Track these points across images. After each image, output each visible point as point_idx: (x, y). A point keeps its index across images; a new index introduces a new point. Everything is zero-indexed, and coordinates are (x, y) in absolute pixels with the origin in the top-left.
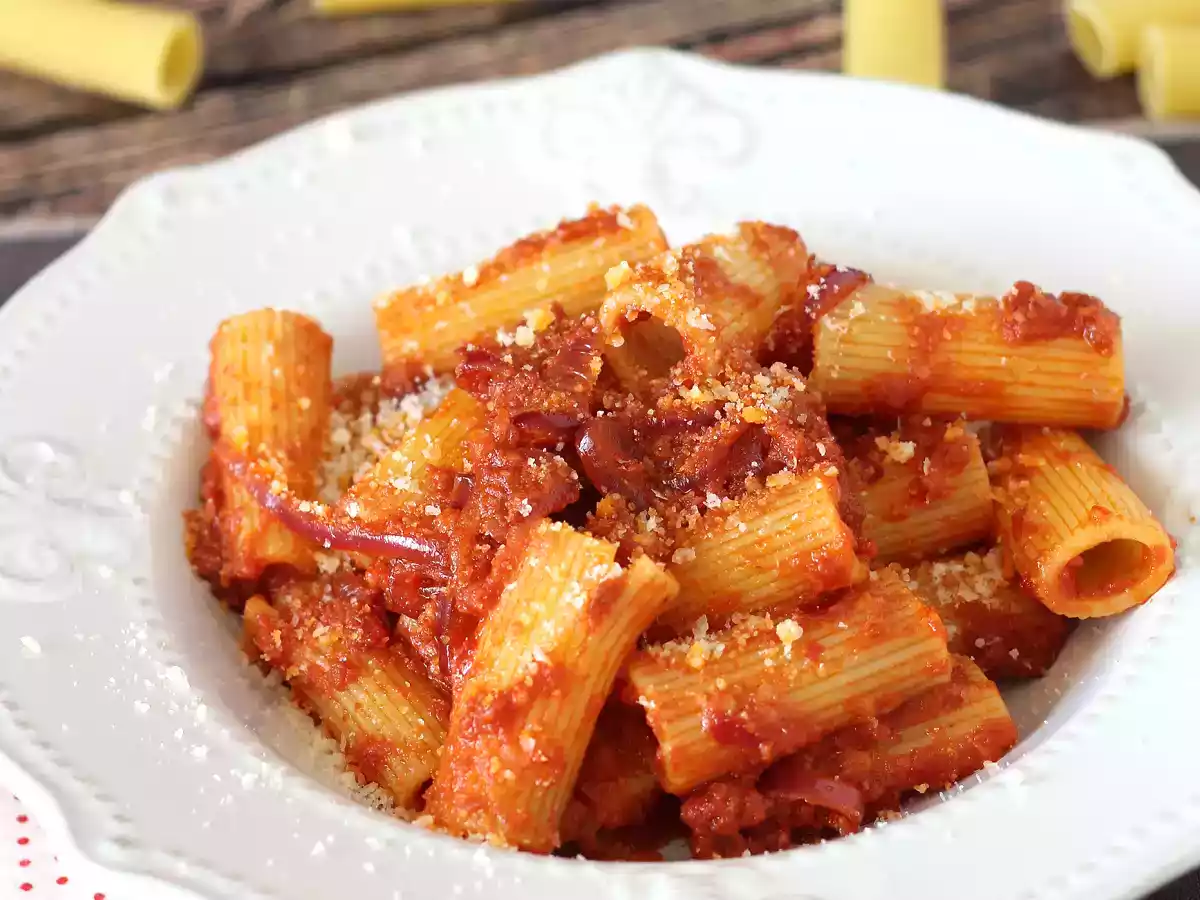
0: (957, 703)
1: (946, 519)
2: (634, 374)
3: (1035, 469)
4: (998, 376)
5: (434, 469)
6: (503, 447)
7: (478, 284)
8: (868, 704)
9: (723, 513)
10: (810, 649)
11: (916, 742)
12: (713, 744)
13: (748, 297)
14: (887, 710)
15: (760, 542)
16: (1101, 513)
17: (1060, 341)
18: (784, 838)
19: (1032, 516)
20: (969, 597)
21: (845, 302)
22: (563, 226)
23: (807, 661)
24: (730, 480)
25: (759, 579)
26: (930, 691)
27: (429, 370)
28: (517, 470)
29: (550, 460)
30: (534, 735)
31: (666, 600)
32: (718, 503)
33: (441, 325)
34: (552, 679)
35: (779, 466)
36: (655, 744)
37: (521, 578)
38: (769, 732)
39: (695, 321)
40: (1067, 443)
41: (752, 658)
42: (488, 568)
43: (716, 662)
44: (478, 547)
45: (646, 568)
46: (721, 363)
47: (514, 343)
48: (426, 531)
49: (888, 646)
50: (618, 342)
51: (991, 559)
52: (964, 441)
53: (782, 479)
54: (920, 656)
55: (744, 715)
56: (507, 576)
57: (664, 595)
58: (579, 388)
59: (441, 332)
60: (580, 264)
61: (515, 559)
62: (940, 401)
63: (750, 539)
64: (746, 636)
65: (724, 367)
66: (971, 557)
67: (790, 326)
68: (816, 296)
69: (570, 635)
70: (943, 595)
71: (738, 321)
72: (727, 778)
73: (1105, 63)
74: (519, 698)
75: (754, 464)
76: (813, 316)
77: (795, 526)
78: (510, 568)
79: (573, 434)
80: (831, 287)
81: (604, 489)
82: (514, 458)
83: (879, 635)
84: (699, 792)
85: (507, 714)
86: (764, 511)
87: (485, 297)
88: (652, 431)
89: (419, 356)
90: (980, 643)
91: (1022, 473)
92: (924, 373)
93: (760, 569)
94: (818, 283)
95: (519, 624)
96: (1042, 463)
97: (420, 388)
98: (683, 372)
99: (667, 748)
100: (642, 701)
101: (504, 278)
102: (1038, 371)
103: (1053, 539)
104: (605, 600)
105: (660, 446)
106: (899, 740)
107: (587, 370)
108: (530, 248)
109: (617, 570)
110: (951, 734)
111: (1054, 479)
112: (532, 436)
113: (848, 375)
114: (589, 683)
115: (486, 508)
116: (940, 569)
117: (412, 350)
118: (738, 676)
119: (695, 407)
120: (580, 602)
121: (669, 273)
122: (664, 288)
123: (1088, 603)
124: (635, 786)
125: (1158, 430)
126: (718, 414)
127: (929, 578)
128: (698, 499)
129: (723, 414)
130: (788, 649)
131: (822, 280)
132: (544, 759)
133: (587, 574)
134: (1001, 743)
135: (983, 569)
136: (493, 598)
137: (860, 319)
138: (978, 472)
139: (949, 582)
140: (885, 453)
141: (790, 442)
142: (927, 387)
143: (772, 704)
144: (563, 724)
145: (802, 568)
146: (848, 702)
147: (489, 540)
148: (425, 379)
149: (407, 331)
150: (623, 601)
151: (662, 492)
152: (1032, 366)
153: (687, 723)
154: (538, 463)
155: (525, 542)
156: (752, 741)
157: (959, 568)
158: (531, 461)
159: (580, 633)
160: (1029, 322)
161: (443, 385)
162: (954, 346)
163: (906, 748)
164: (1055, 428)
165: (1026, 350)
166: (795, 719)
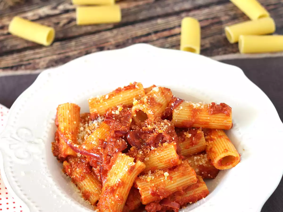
0: (198, 187)
1: (197, 149)
2: (138, 121)
3: (214, 139)
4: (208, 121)
5: (100, 140)
6: (113, 137)
7: (108, 98)
8: (181, 188)
9: (154, 151)
10: (170, 178)
11: (190, 194)
12: (151, 196)
13: (160, 105)
14: (184, 189)
15: (161, 157)
16: (226, 150)
17: (220, 114)
19: (213, 149)
20: (201, 164)
21: (179, 106)
22: (125, 87)
23: (169, 180)
24: (156, 144)
25: (161, 164)
26: (193, 184)
27: (99, 115)
28: (115, 142)
29: (122, 140)
30: (118, 195)
31: (143, 169)
32: (153, 149)
33: (101, 106)
34: (121, 184)
35: (165, 141)
36: (141, 196)
37: (116, 164)
38: (162, 194)
39: (150, 112)
40: (221, 133)
41: (159, 179)
42: (110, 161)
43: (152, 180)
44: (108, 157)
45: (139, 163)
46: (155, 120)
47: (115, 114)
48: (98, 153)
49: (185, 177)
50: (135, 115)
51: (205, 155)
52: (201, 134)
53: (165, 144)
54: (191, 179)
55: (157, 191)
56: (113, 164)
57: (143, 168)
58: (127, 125)
59: (101, 108)
60: (128, 95)
61: (115, 160)
62: (196, 125)
63: (159, 157)
64: (158, 175)
65: (155, 121)
66: (202, 155)
67: (168, 111)
68: (173, 106)
69: (125, 175)
70: (196, 163)
71: (158, 110)
72: (154, 202)
73: (232, 40)
74: (115, 188)
75: (161, 141)
76: (173, 109)
77: (168, 154)
78: (114, 162)
79: (126, 134)
80: (176, 104)
81: (132, 145)
82: (115, 140)
83: (183, 175)
84: (149, 204)
85: (113, 191)
86: (162, 151)
87: (110, 101)
88: (141, 134)
89: (97, 112)
90: (203, 173)
91: (212, 140)
92: (193, 121)
93: (161, 162)
94: (174, 103)
95: (115, 173)
96: (216, 138)
97: (97, 119)
98: (147, 122)
99: (143, 197)
100: (138, 188)
101: (113, 97)
102: (215, 120)
103: (217, 155)
104: (132, 169)
105: (143, 137)
106: (187, 194)
107: (129, 121)
108: (119, 91)
109: (134, 164)
110: (196, 193)
111: (218, 141)
112: (118, 135)
113: (179, 121)
114: (128, 185)
115: (109, 149)
116: (195, 158)
117: (96, 112)
118: (156, 183)
119: (149, 129)
120: (127, 170)
121: (145, 102)
122: (144, 105)
123: (223, 167)
124: (137, 202)
125: (238, 130)
126: (154, 131)
127: (193, 159)
128: (150, 147)
129: (155, 131)
130: (166, 178)
131: (174, 102)
132: (119, 200)
133: (128, 164)
134: (206, 194)
135: (204, 158)
136: (110, 167)
137: (181, 110)
138: (203, 139)
139: (197, 161)
140: (186, 136)
141: (167, 137)
142: (194, 123)
143: (163, 188)
144: (123, 192)
145: (169, 162)
146: (177, 188)
147: (110, 156)
148: (98, 117)
149: (95, 107)
150: (135, 170)
151: (143, 146)
152: (214, 119)
153: (147, 192)
154: (119, 141)
155: (117, 157)
156: (159, 196)
157: (199, 158)
158: (118, 141)
159: (127, 175)
160: (214, 111)
161: (101, 118)
162: (200, 115)
163: (188, 195)
164: (218, 129)
165: (213, 116)
166: (167, 191)
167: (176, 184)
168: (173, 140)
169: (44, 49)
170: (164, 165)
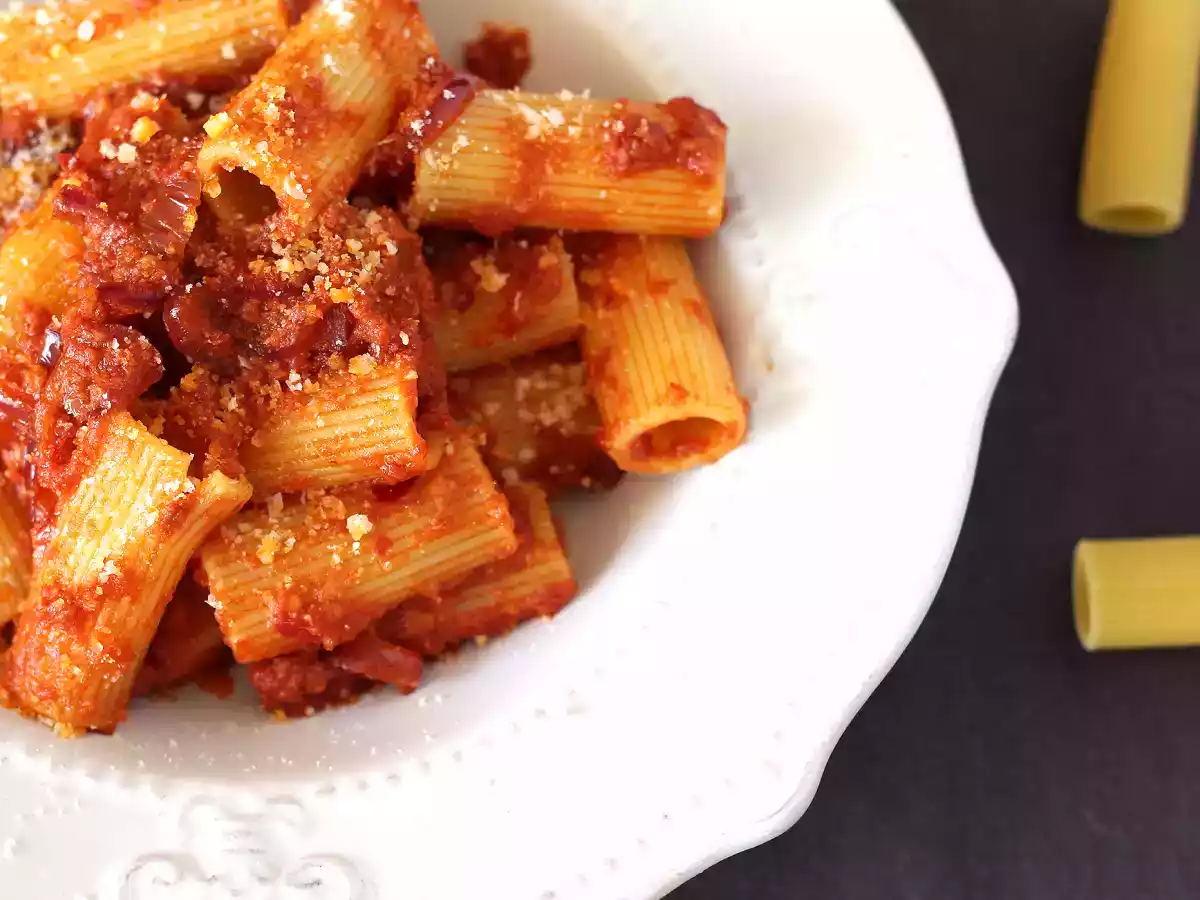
0: (520, 566)
2: (231, 218)
3: (626, 299)
4: (599, 208)
6: (88, 322)
7: (94, 37)
8: (433, 588)
9: (304, 397)
10: (380, 543)
12: (278, 636)
13: (350, 119)
14: (449, 587)
15: (336, 440)
16: (679, 392)
17: (664, 173)
18: (344, 693)
19: (613, 366)
20: (547, 419)
21: (450, 130)
23: (373, 557)
24: (315, 353)
25: (332, 469)
27: (42, 122)
28: (100, 352)
29: (134, 340)
30: (102, 638)
32: (299, 387)
33: (55, 78)
34: (122, 585)
35: (364, 348)
37: (98, 477)
39: (288, 189)
40: (663, 264)
41: (318, 551)
42: (70, 445)
43: (285, 556)
44: (60, 423)
45: (218, 485)
46: (316, 221)
47: (116, 158)
48: (13, 386)
49: (453, 538)
50: (215, 191)
51: (576, 371)
52: (556, 271)
53: (362, 364)
54: (484, 545)
55: (307, 617)
56: (83, 470)
58: (171, 250)
59: (54, 86)
60: (194, 27)
61: (94, 454)
63: (325, 435)
64: (318, 527)
65: (319, 225)
66: (556, 368)
67: (393, 159)
68: (419, 133)
69: (142, 543)
70: (524, 415)
71: (336, 158)
72: (289, 655)
74: (90, 606)
75: (339, 342)
76: (416, 151)
77: (370, 431)
78: (88, 463)
79: (161, 303)
80: (435, 123)
81: (190, 359)
82: (98, 336)
85: (78, 618)
86: (342, 406)
87: (104, 53)
88: (239, 294)
89: (32, 107)
90: (554, 469)
91: (612, 299)
92: (523, 207)
93: (335, 463)
94: (422, 116)
95: (92, 524)
96: (632, 294)
98: (276, 229)
99: (233, 639)
100: (211, 601)
101: (120, 35)
102: (638, 203)
103: (629, 409)
104: (179, 512)
105: (248, 307)
107: (178, 223)
108: (147, 4)
109: (189, 486)
110: (512, 595)
112: (118, 311)
113: (447, 205)
114: (159, 586)
115: (70, 384)
116: (524, 383)
117: (26, 103)
118: (303, 572)
119: (285, 277)
120: (152, 519)
121: (269, 123)
122: (262, 146)
125: (753, 236)
126: (306, 287)
127: (513, 389)
128: (283, 374)
129: (312, 288)
130: (356, 546)
131: (428, 113)
132: (111, 661)
133: (159, 487)
134: (557, 599)
135: (566, 383)
136: (72, 484)
137: (462, 151)
138: (569, 297)
139: (533, 400)
140: (478, 278)
141: (372, 329)
142: (527, 216)
143: (336, 601)
144: (132, 622)
146: (412, 588)
147: (71, 418)
148: (38, 131)
149: (23, 79)
151: (247, 357)
152: (632, 198)
153: (254, 617)
154: (122, 346)
155: (102, 435)
157: (542, 385)
158: (116, 345)
159: (151, 541)
160: (632, 161)
162: (558, 178)
163: (468, 606)
164: (652, 238)
165: (628, 183)
166: (357, 609)
167: (406, 572)
168: (402, 348)
170: (347, 475)
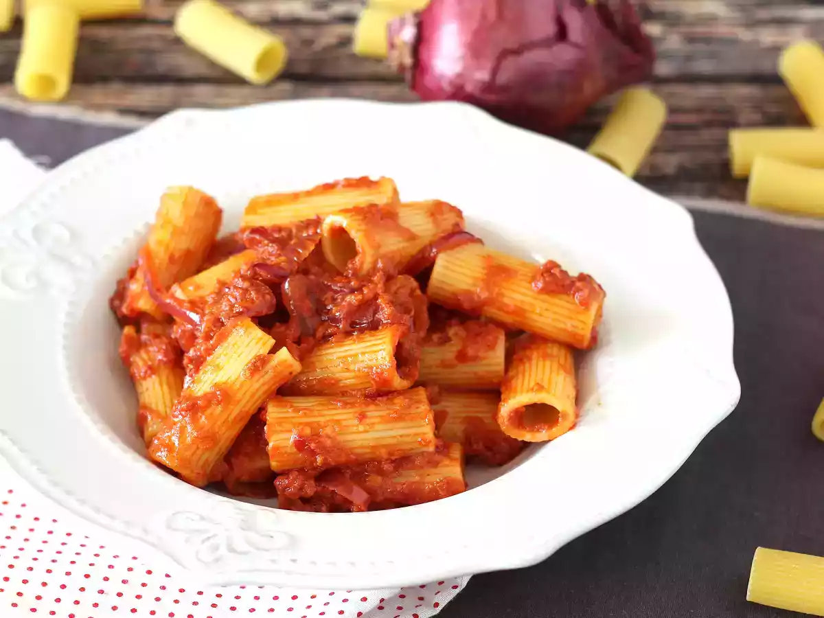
0: (435, 464)
1: (475, 373)
3: (530, 360)
4: (526, 307)
6: (244, 277)
8: (383, 452)
10: (360, 416)
11: (408, 478)
12: (294, 450)
13: (409, 235)
14: (393, 458)
15: (351, 356)
16: (539, 387)
17: (562, 297)
18: (324, 508)
19: (512, 382)
22: (347, 180)
23: (356, 422)
25: (347, 374)
26: (423, 453)
28: (246, 291)
31: (291, 373)
34: (223, 395)
36: (268, 444)
37: (225, 345)
38: (325, 450)
40: (555, 350)
45: (284, 355)
49: (401, 424)
54: (416, 435)
57: (290, 370)
58: (295, 259)
62: (492, 311)
71: (396, 245)
72: (301, 470)
74: (201, 403)
76: (436, 253)
82: (246, 285)
83: (400, 418)
84: (285, 473)
85: (194, 408)
92: (484, 295)
93: (348, 370)
95: (217, 366)
96: (535, 357)
99: (271, 445)
102: (547, 309)
106: (400, 475)
110: (428, 479)
112: (261, 276)
113: (445, 286)
114: (241, 405)
134: (451, 489)
136: (211, 351)
142: (486, 303)
143: (329, 437)
145: (368, 375)
146: (373, 447)
147: (222, 322)
150: (267, 368)
152: (545, 306)
153: (284, 436)
155: (234, 327)
156: (313, 453)
159: (242, 378)
160: (547, 283)
163: (402, 480)
164: (555, 341)
165: (545, 297)
166: (340, 448)
167: (371, 435)
169: (245, 91)
170: (353, 381)
